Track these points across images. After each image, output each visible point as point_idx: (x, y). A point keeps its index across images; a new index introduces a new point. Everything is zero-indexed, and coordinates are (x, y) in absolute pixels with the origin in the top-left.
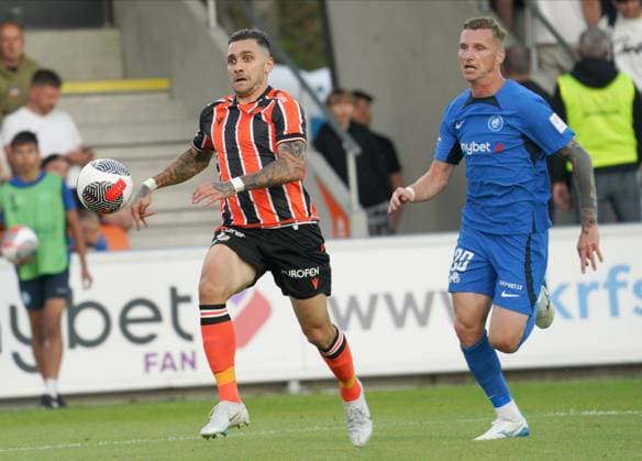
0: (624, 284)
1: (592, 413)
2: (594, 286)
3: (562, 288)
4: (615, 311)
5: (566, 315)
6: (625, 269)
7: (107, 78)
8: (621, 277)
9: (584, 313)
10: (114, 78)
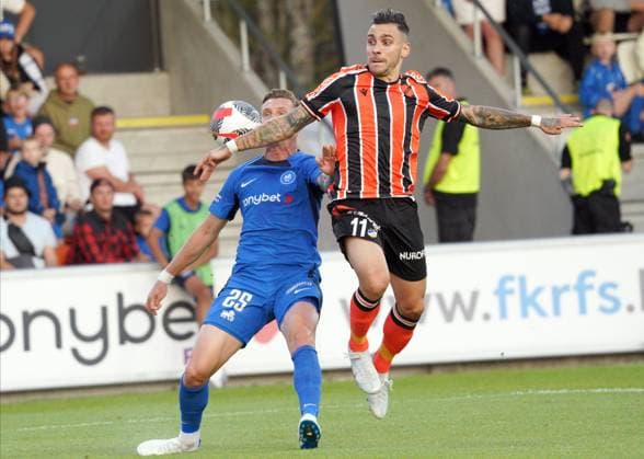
0: (591, 287)
1: (548, 392)
2: (566, 288)
3: (538, 291)
4: (583, 309)
5: (542, 313)
6: (591, 273)
7: (156, 115)
8: (589, 280)
9: (557, 311)
10: (163, 116)
